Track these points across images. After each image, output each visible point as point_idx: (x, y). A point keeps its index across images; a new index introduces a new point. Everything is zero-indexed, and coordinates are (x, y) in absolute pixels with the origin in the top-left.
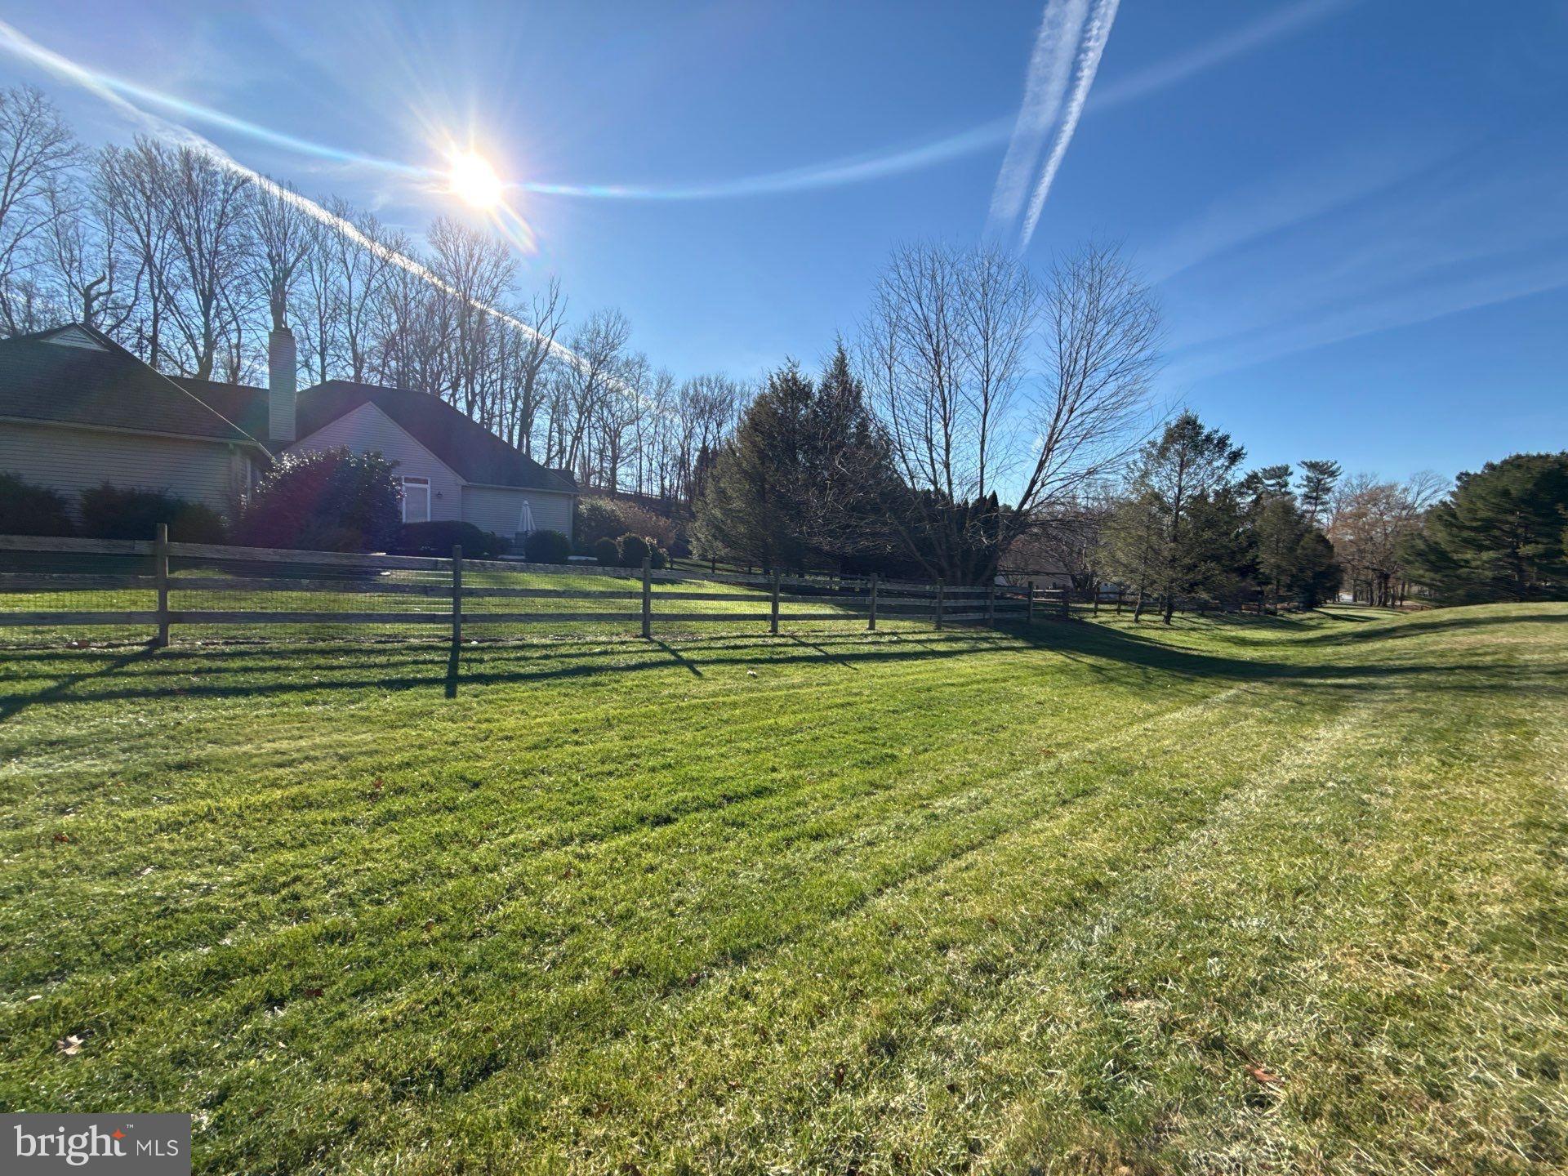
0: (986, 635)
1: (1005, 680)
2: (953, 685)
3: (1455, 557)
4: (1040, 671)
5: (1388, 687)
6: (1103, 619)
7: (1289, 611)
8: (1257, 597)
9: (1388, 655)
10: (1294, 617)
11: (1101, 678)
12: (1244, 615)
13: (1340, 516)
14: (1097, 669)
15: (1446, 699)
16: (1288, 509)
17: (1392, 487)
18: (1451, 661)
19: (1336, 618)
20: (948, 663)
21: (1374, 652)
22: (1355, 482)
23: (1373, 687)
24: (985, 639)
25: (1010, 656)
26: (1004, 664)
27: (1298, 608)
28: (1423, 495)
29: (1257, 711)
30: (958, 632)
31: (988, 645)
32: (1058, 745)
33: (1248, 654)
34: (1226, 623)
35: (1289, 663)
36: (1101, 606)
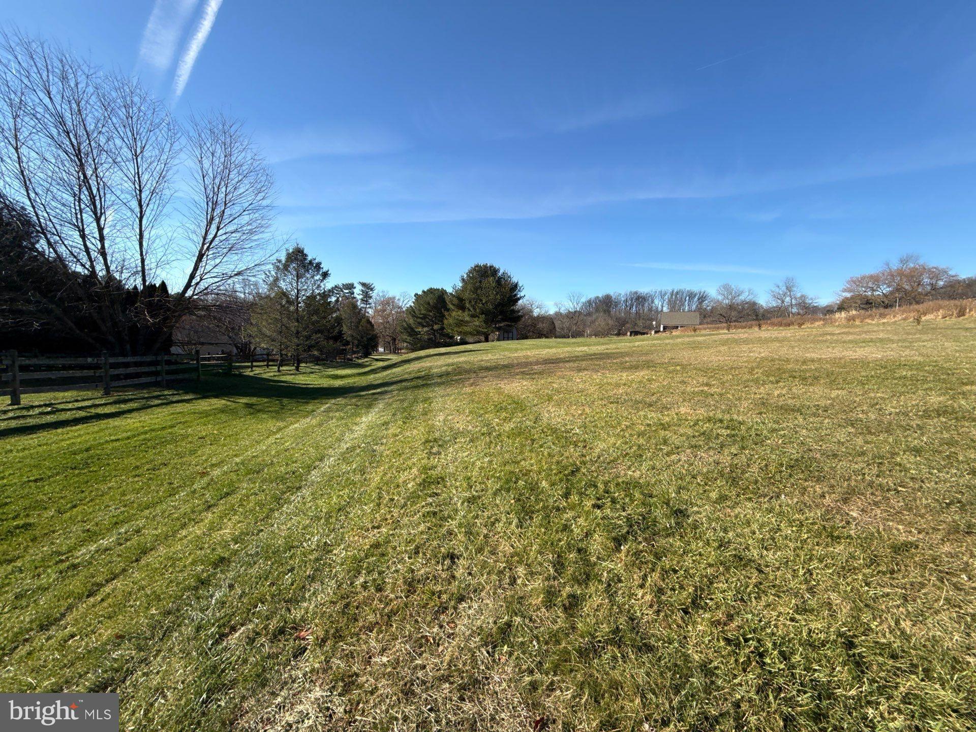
0: (159, 393)
1: (172, 427)
2: (117, 440)
3: (416, 330)
4: (206, 414)
5: (391, 391)
6: (257, 372)
7: (358, 358)
8: (343, 352)
9: (392, 376)
10: (360, 361)
11: (252, 411)
12: (337, 362)
13: (376, 311)
14: (249, 406)
15: (409, 392)
16: (355, 306)
17: (394, 298)
18: (412, 375)
19: (377, 360)
20: (113, 422)
21: (387, 375)
22: (381, 294)
23: (386, 392)
24: (157, 397)
25: (179, 408)
26: (173, 414)
27: (361, 356)
28: (405, 302)
29: (337, 414)
30: (129, 394)
31: (160, 402)
32: (213, 465)
33: (338, 383)
34: (329, 368)
35: (355, 385)
36: (255, 364)
